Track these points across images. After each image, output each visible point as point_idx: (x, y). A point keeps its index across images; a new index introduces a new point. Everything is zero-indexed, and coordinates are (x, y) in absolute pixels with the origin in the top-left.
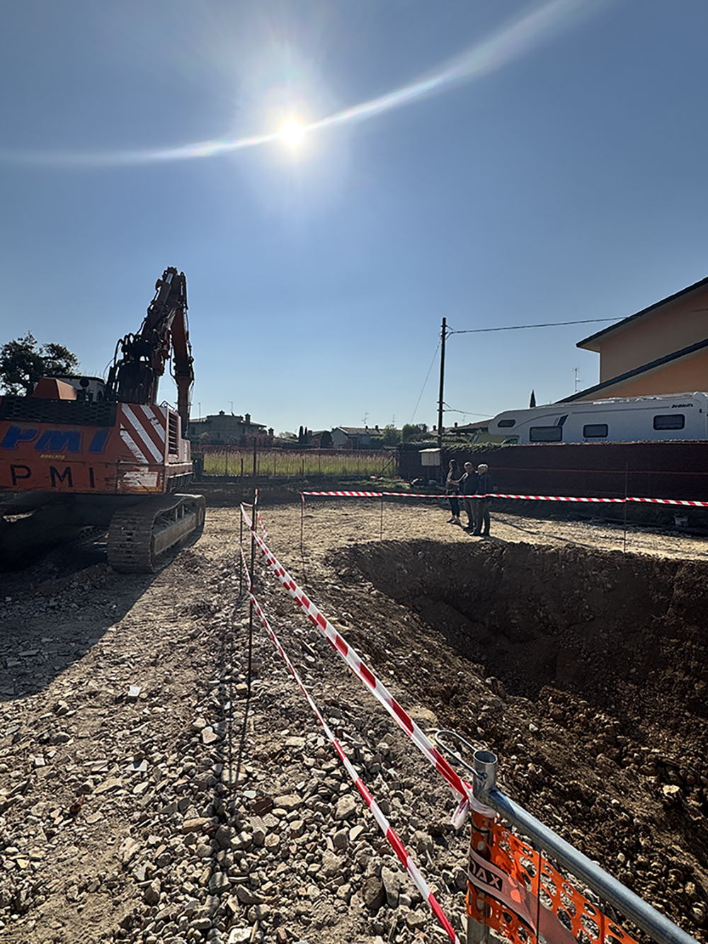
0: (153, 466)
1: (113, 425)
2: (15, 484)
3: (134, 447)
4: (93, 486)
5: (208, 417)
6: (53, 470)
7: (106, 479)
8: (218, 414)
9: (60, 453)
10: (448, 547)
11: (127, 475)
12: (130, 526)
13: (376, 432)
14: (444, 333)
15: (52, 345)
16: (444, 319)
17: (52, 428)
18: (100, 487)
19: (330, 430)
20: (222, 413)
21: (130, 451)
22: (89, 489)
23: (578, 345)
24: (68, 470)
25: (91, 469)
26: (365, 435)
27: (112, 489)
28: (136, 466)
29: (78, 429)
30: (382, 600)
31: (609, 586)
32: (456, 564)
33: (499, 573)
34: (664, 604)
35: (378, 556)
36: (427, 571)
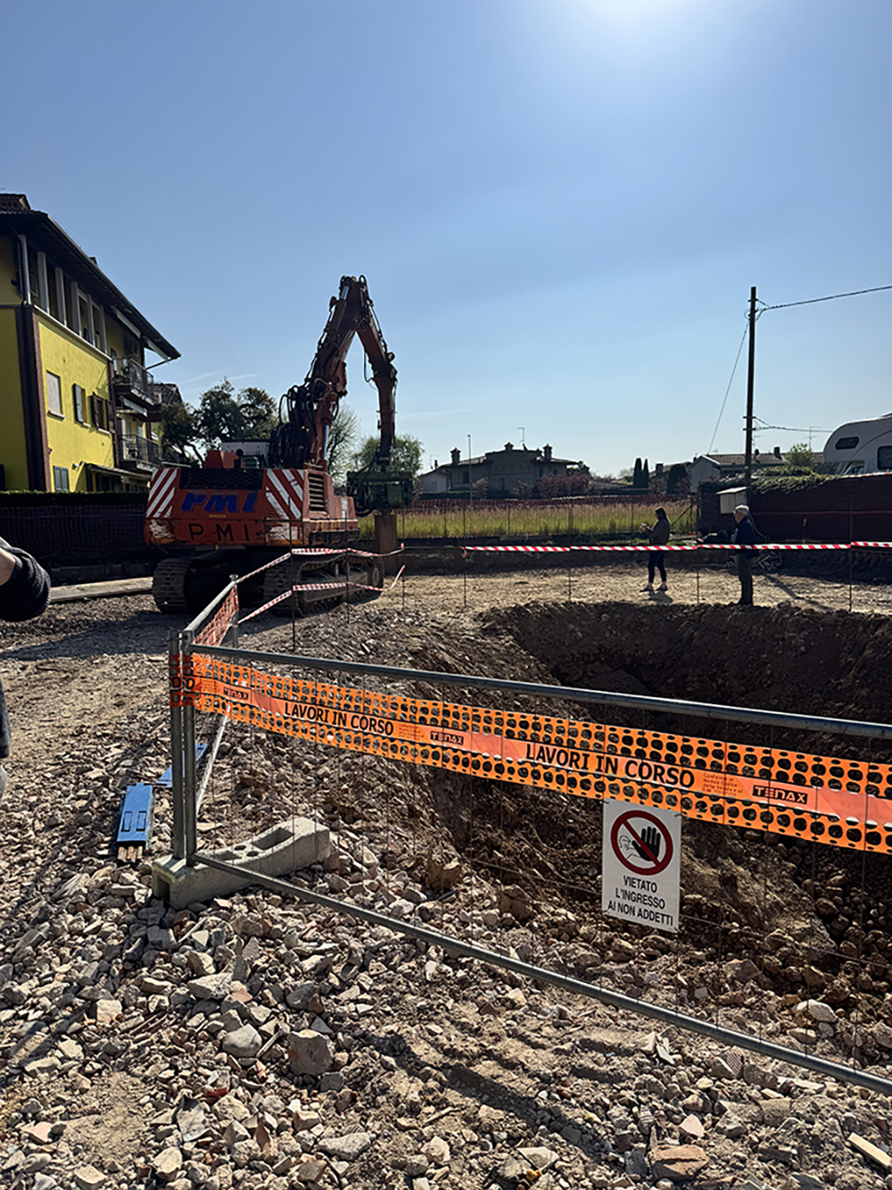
0: (293, 521)
1: (260, 488)
2: (193, 538)
3: (277, 506)
4: (248, 539)
5: (487, 454)
6: (219, 528)
7: (257, 534)
8: (504, 449)
9: (223, 513)
10: (643, 609)
11: (273, 530)
12: (281, 575)
14: (753, 311)
15: (250, 390)
16: (754, 290)
17: (216, 493)
18: (253, 541)
19: (692, 461)
20: (509, 446)
21: (274, 510)
22: (245, 542)
24: (229, 527)
25: (245, 526)
27: (262, 541)
28: (278, 521)
29: (235, 493)
30: (512, 651)
31: (803, 649)
32: (647, 628)
33: (691, 638)
34: (849, 666)
35: (548, 616)
36: (607, 635)
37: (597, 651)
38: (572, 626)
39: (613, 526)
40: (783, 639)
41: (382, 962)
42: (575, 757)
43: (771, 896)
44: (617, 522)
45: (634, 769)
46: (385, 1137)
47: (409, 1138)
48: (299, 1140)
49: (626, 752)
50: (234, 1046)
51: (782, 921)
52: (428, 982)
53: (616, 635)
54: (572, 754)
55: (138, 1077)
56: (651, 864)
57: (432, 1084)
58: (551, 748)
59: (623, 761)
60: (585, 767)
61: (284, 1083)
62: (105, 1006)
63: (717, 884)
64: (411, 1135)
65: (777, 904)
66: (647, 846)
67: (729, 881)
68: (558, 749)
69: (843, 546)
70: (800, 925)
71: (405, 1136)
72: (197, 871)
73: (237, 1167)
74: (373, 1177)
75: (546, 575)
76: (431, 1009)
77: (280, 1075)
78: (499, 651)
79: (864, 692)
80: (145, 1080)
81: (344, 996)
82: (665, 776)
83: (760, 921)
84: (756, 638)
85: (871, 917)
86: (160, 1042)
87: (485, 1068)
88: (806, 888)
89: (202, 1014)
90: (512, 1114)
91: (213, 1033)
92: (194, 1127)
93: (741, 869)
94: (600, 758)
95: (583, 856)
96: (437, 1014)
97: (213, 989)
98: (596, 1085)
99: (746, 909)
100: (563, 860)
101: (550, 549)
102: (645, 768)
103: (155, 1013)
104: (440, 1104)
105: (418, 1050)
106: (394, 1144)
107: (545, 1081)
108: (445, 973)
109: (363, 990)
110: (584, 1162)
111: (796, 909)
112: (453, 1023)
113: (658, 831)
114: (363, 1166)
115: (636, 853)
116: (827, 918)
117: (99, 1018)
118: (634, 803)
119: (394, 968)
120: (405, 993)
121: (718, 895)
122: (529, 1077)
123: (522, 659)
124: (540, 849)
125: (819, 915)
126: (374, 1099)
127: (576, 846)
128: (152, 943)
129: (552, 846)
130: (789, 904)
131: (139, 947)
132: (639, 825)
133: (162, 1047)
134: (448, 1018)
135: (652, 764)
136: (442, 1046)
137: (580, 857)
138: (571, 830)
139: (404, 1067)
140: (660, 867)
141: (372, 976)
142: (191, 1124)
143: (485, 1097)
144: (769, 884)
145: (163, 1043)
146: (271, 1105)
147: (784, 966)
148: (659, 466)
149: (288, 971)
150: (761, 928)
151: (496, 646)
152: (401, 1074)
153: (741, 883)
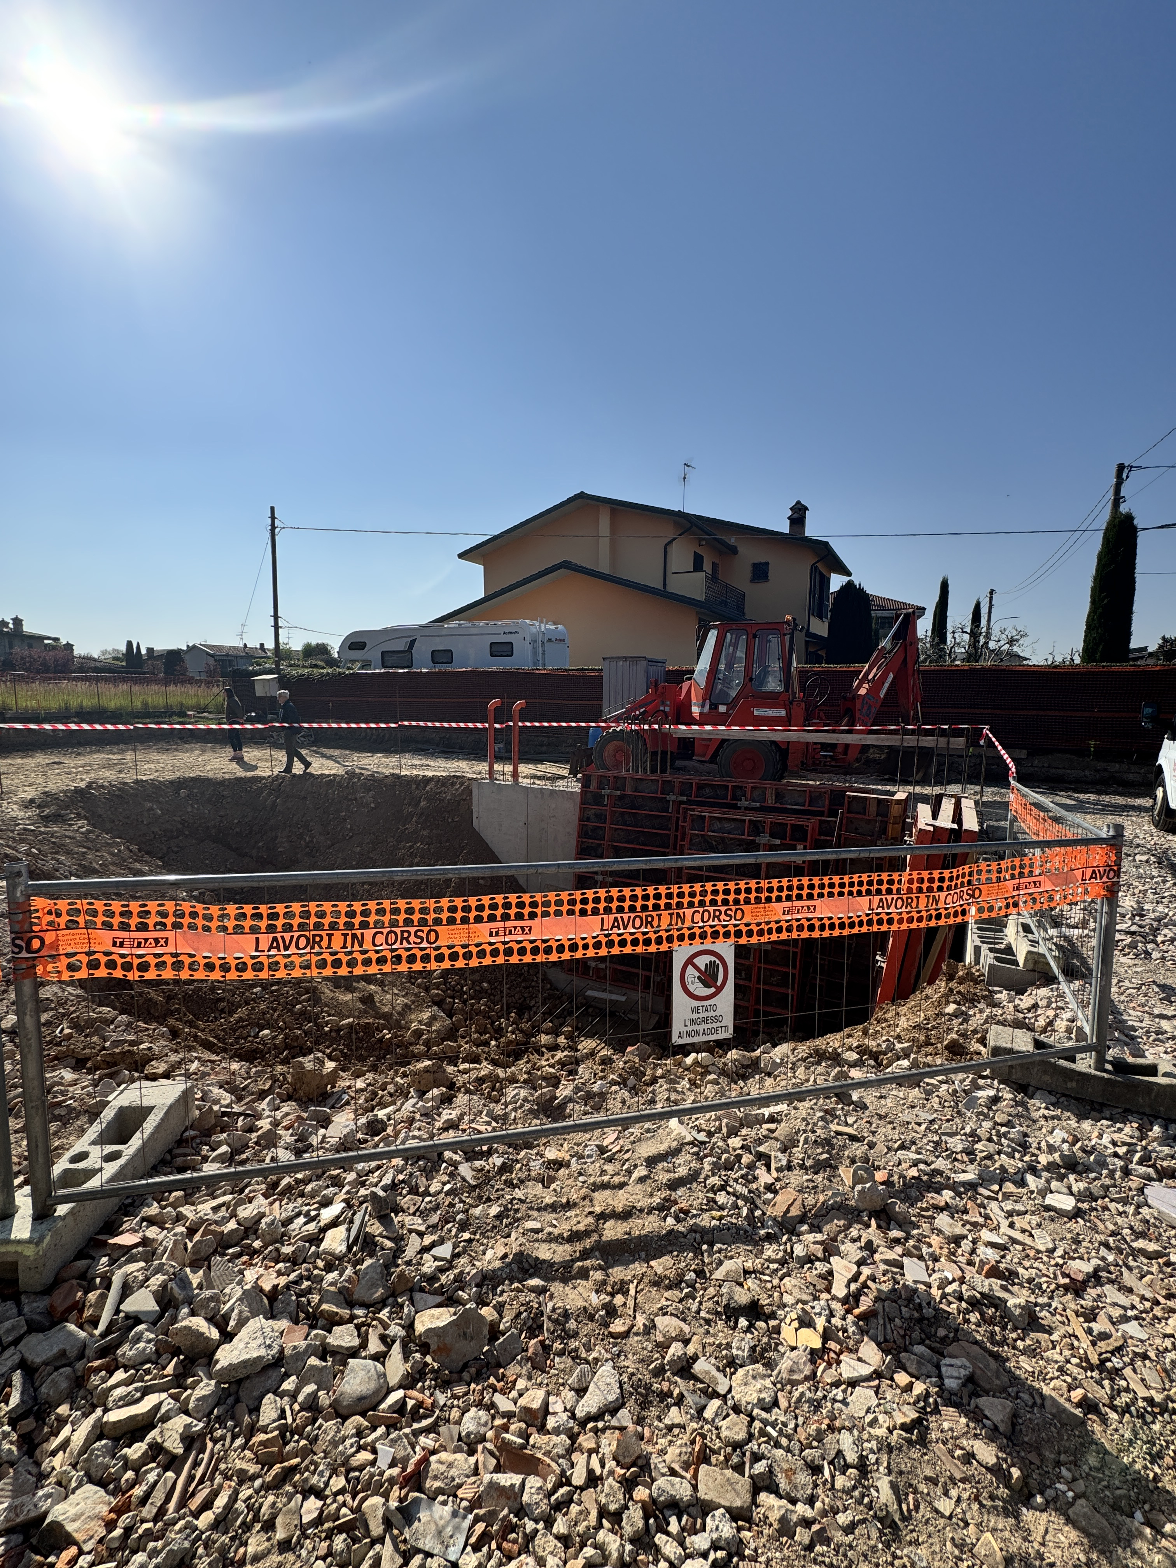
10: (222, 783)
13: (262, 654)
14: (273, 527)
16: (272, 509)
19: (185, 648)
23: (461, 556)
26: (242, 657)
30: (92, 836)
31: (372, 805)
32: (229, 800)
33: (274, 805)
34: (411, 815)
35: (117, 796)
36: (189, 809)
37: (180, 826)
38: (149, 805)
39: (145, 704)
40: (356, 799)
41: (409, 1193)
42: (650, 919)
43: (400, 1001)
44: (150, 700)
45: (698, 917)
46: (619, 1356)
47: (639, 1338)
48: (557, 1431)
49: (691, 905)
50: (361, 1399)
51: (413, 1017)
52: (475, 1187)
53: (198, 809)
54: (647, 916)
55: (269, 1552)
56: (713, 990)
57: (598, 1275)
58: (626, 916)
59: (689, 912)
60: (659, 926)
61: (459, 1390)
62: (72, 1511)
63: (359, 1005)
64: (637, 1334)
65: (406, 1005)
66: (709, 977)
67: (368, 1000)
68: (632, 915)
69: (393, 725)
70: (426, 1015)
71: (633, 1340)
72: (63, 1218)
73: (549, 1523)
74: (651, 1402)
75: (79, 754)
76: (508, 1210)
77: (445, 1384)
78: (74, 838)
79: (425, 833)
80: (285, 1546)
81: (410, 1252)
82: (723, 917)
83: (398, 1022)
84: (333, 800)
85: (465, 993)
86: (244, 1478)
87: (613, 1231)
88: (419, 986)
89: (270, 1395)
90: (675, 1253)
91: (312, 1406)
92: (449, 1530)
93: (373, 987)
94: (671, 915)
95: (241, 1019)
96: (517, 1211)
97: (262, 1352)
98: (690, 1189)
99: (387, 1016)
100: (223, 1030)
101: (74, 727)
102: (706, 914)
103: (188, 1449)
104: (622, 1288)
105: (544, 1252)
106: (634, 1354)
107: (663, 1208)
108: (482, 1170)
109: (421, 1234)
110: (751, 1251)
111: (418, 1004)
112: (539, 1210)
113: (718, 962)
114: (636, 1400)
115: (700, 985)
116: (439, 1003)
117: (79, 1537)
118: (697, 946)
119: (427, 1193)
120: (467, 1211)
121: (363, 1013)
122: (648, 1214)
123: (108, 844)
124: (197, 1028)
125: (436, 1003)
126: (563, 1330)
127: (231, 1013)
128: (46, 1363)
129: (207, 1021)
130: (413, 1002)
131: (24, 1384)
132: (702, 961)
133: (258, 1483)
134: (531, 1208)
135: (711, 909)
136: (560, 1236)
137: (238, 1022)
138: (222, 1000)
139: (553, 1279)
140: (719, 990)
141: (414, 1214)
142: (440, 1533)
143: (643, 1254)
144: (396, 991)
145: (253, 1478)
146: (479, 1424)
147: (429, 1049)
148: (150, 650)
149: (316, 1268)
150: (400, 1027)
151: (67, 833)
152: (556, 1287)
153: (377, 998)
